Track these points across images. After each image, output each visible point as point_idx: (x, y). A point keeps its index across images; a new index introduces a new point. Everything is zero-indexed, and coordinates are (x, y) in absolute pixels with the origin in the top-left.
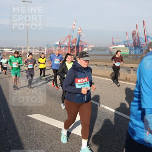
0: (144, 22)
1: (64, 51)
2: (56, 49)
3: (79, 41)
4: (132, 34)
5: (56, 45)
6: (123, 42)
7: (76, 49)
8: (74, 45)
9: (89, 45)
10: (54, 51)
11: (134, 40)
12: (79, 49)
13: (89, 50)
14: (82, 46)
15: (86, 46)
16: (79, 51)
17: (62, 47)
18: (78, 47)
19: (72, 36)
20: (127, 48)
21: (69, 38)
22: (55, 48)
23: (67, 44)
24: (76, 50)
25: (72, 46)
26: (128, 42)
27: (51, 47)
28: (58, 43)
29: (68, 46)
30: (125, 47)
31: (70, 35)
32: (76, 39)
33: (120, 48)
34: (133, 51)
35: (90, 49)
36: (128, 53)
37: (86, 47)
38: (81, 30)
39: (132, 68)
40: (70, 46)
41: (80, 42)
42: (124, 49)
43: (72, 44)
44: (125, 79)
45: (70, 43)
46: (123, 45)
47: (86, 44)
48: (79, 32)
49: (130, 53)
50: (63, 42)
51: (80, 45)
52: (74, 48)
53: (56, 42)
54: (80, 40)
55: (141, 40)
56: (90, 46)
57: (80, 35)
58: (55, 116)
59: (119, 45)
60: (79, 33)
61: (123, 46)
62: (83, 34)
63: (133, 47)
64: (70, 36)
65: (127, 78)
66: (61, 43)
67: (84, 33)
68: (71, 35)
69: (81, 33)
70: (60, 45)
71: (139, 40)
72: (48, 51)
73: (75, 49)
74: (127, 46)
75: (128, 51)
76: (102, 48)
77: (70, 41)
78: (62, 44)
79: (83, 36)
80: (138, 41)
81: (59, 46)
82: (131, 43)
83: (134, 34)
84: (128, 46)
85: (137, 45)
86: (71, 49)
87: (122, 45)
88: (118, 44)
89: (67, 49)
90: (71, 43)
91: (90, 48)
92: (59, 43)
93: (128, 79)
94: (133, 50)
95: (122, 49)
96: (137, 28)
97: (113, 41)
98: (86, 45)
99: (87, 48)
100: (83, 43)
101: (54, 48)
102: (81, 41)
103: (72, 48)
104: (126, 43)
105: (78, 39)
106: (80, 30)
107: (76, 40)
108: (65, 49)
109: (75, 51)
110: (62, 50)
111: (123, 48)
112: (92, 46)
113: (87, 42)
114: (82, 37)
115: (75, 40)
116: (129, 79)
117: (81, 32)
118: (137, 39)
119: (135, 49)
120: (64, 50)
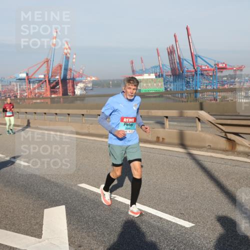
0: (187, 29)
1: (37, 91)
2: (20, 87)
3: (66, 70)
4: (168, 52)
5: (19, 79)
6: (152, 68)
7: (63, 87)
8: (57, 77)
9: (87, 77)
10: (17, 91)
11: (172, 63)
12: (68, 85)
13: (87, 87)
14: (73, 80)
15: (80, 79)
16: (69, 89)
17: (34, 83)
18: (64, 81)
19: (52, 60)
20: (161, 79)
21: (45, 65)
22: (19, 85)
23: (42, 76)
24: (61, 88)
25: (52, 79)
26: (160, 68)
27: (10, 84)
28: (24, 75)
29: (46, 81)
30: (156, 77)
31: (47, 59)
32: (61, 66)
33: (147, 79)
34: (172, 84)
35: (90, 85)
36: (162, 89)
37: (81, 82)
38: (70, 48)
39: (167, 117)
40: (49, 81)
41: (69, 72)
42: (155, 83)
43: (52, 76)
44: (155, 139)
45: (48, 74)
46: (151, 75)
47: (81, 75)
48: (66, 51)
49: (166, 89)
50: (35, 73)
51: (68, 77)
52: (57, 84)
53: (21, 73)
54: (69, 67)
55: (185, 62)
56: (89, 79)
57: (67, 59)
58: (14, 225)
59: (145, 75)
60: (66, 54)
61: (153, 76)
62: (75, 56)
63: (172, 77)
64: (47, 61)
65: (158, 138)
66: (30, 75)
67: (75, 54)
68: (49, 58)
69: (69, 54)
70: (29, 80)
71: (180, 63)
72: (4, 93)
73: (60, 85)
74: (159, 76)
75: (161, 85)
76: (113, 81)
77: (48, 70)
78: (33, 77)
79: (74, 60)
80: (179, 65)
81: (26, 80)
82: (167, 70)
83: (171, 52)
84: (162, 75)
85: (177, 73)
86: (52, 86)
87: (149, 74)
88: (142, 73)
89: (44, 85)
90: (50, 75)
91: (89, 82)
92: (27, 74)
93: (161, 140)
94: (171, 82)
95: (150, 82)
96: (176, 41)
97: (132, 67)
98: (82, 77)
99: (84, 83)
100: (75, 73)
101: (17, 85)
102: (71, 70)
103: (54, 83)
104: (158, 71)
105: (65, 65)
106: (67, 49)
107: (61, 68)
108: (40, 87)
109: (61, 90)
110: (34, 89)
111: (152, 79)
112: (94, 79)
113: (83, 71)
114: (73, 62)
115: (59, 69)
116: (163, 139)
117: (69, 51)
118: (178, 61)
119: (175, 81)
120: (38, 88)
